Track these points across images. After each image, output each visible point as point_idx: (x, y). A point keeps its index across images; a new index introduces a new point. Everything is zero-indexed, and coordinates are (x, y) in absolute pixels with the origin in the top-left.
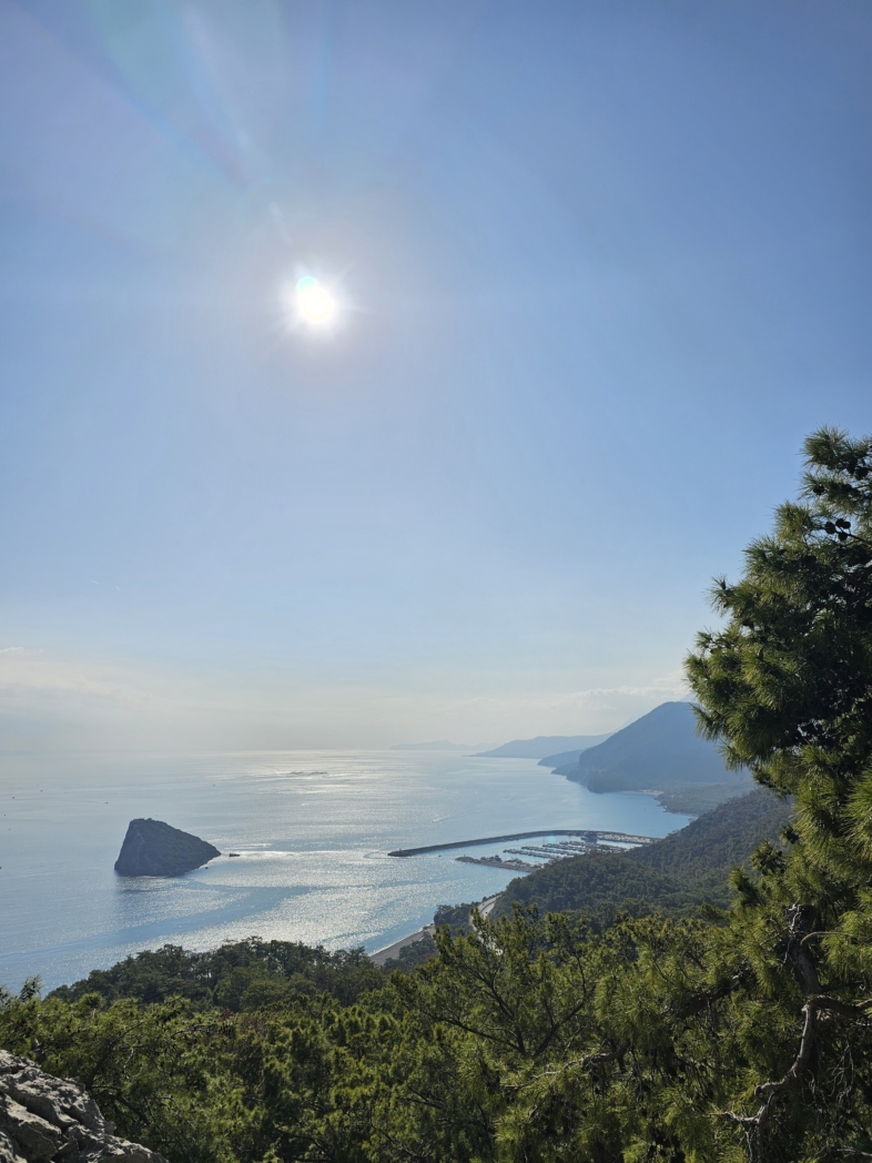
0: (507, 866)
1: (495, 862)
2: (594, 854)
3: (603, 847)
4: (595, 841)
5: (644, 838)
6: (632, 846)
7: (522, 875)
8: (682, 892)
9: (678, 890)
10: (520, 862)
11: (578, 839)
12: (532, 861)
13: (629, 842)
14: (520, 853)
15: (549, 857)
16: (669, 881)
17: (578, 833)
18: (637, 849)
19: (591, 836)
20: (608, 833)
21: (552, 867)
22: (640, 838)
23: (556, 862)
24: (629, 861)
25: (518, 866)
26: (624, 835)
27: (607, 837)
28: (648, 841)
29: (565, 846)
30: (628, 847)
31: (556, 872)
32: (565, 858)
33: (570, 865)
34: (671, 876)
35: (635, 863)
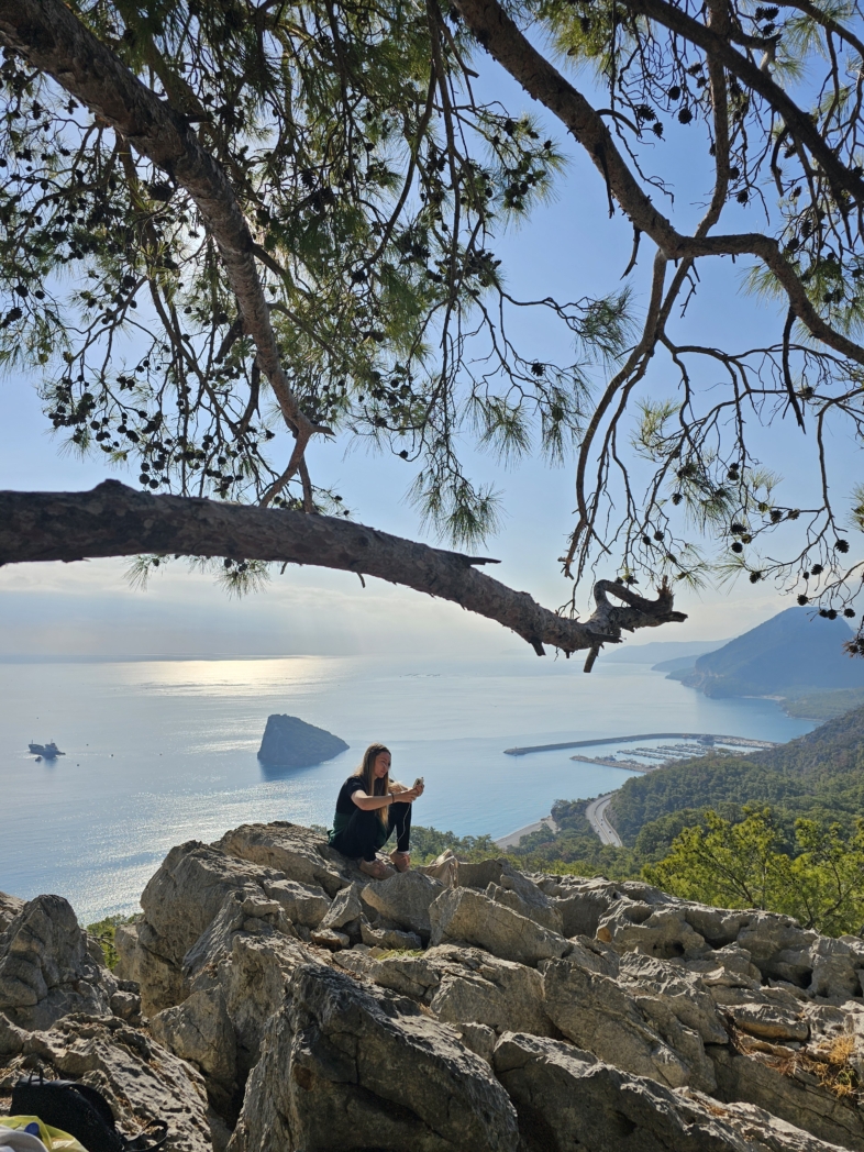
0: (622, 766)
1: (609, 761)
2: (713, 757)
3: (722, 750)
4: (712, 744)
5: (765, 742)
6: (752, 750)
7: (638, 775)
8: (807, 796)
9: (803, 794)
10: (635, 762)
11: (694, 742)
12: (647, 762)
13: (748, 746)
14: (634, 753)
15: (664, 758)
16: (792, 784)
17: (694, 737)
18: (758, 753)
19: (708, 740)
20: (726, 737)
21: (669, 768)
22: (759, 742)
23: (672, 763)
24: (750, 764)
25: (632, 766)
26: (743, 739)
27: (725, 740)
28: (769, 745)
29: (680, 748)
30: (747, 751)
31: (674, 773)
32: (682, 761)
33: (688, 766)
34: (795, 780)
35: (756, 766)
